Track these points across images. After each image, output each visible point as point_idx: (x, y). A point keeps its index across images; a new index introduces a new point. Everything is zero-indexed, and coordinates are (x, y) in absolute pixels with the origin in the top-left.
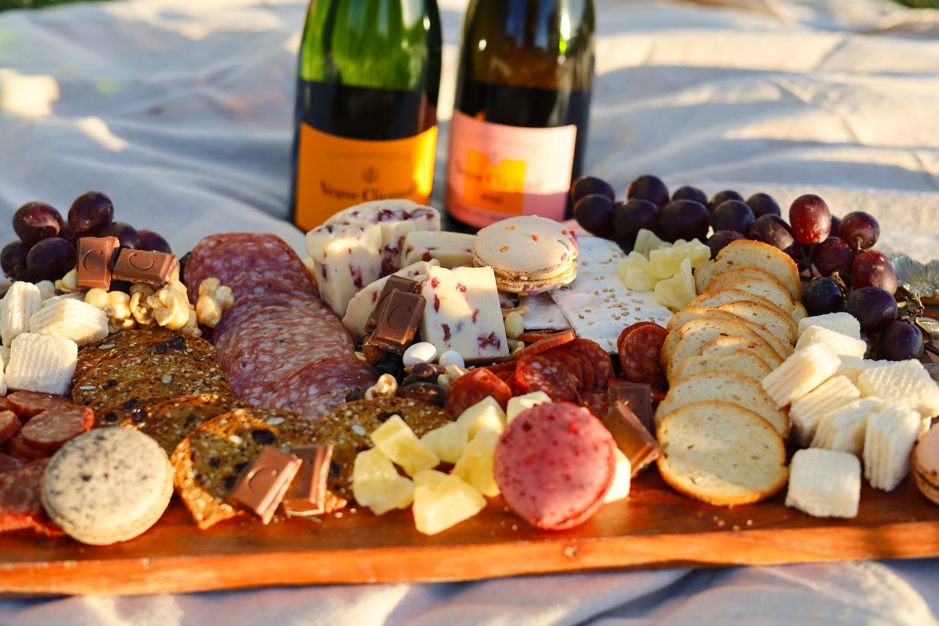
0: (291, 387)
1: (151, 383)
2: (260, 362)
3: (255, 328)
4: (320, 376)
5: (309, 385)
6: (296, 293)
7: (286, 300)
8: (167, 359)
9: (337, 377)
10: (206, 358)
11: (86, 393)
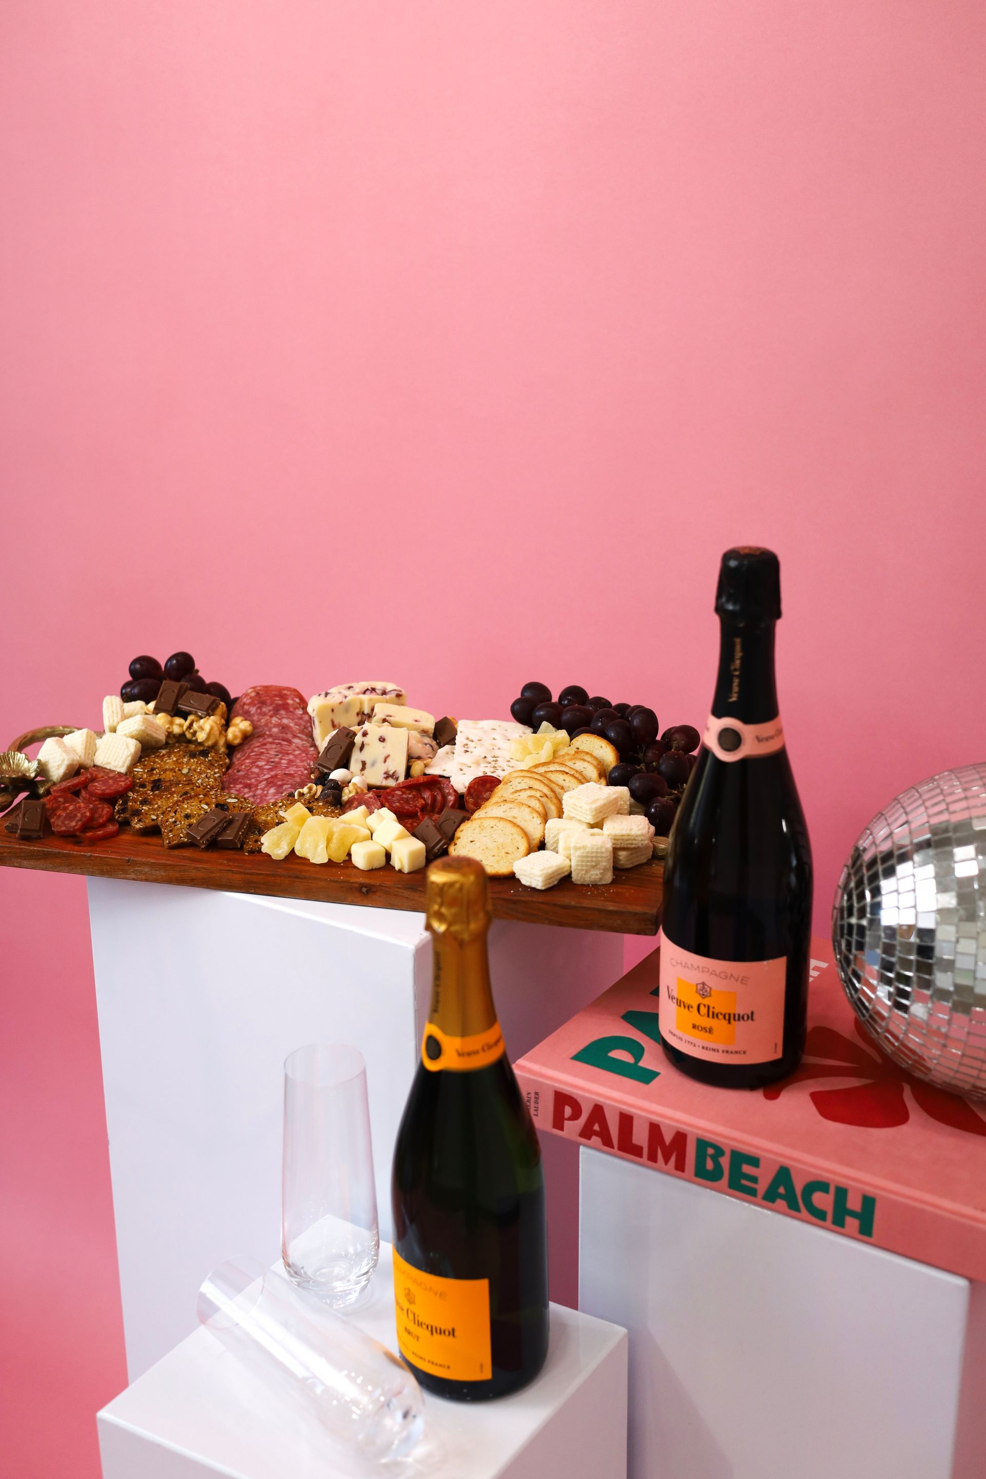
0: (259, 787)
1: (175, 772)
2: (252, 772)
3: (261, 752)
4: (280, 783)
5: (271, 787)
6: (300, 735)
7: (290, 738)
8: (192, 760)
9: (291, 784)
10: (218, 765)
11: (136, 773)
